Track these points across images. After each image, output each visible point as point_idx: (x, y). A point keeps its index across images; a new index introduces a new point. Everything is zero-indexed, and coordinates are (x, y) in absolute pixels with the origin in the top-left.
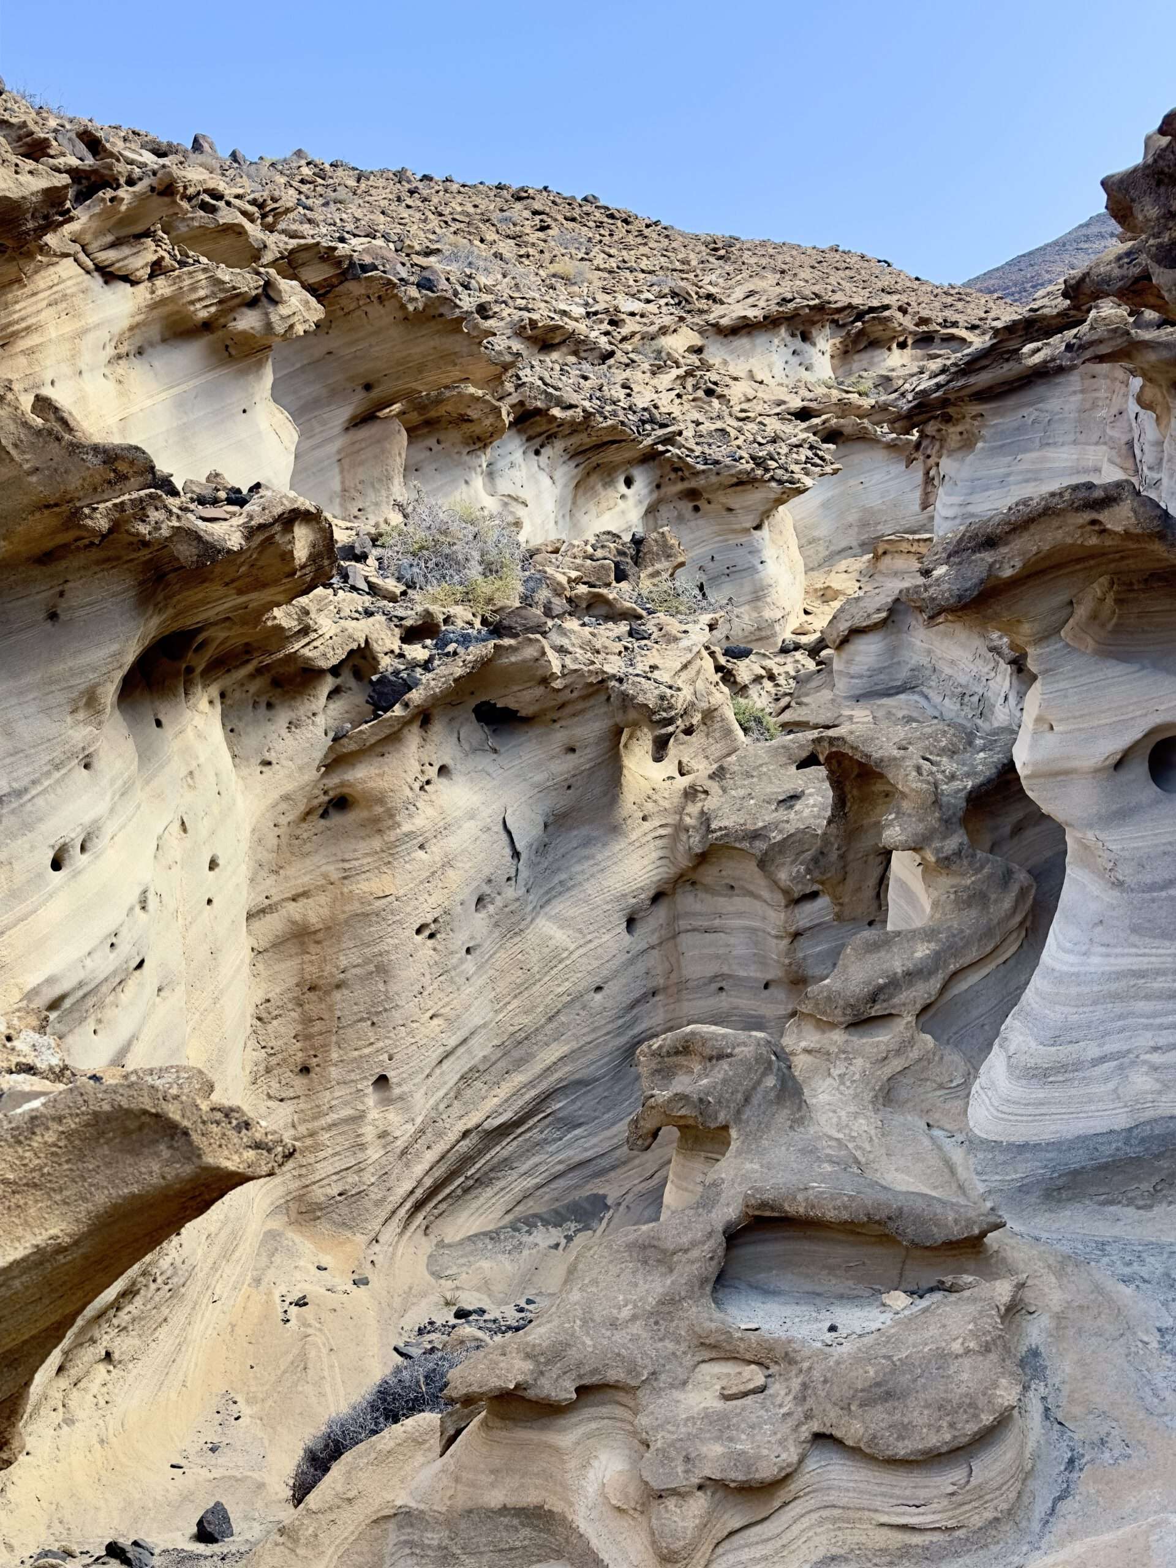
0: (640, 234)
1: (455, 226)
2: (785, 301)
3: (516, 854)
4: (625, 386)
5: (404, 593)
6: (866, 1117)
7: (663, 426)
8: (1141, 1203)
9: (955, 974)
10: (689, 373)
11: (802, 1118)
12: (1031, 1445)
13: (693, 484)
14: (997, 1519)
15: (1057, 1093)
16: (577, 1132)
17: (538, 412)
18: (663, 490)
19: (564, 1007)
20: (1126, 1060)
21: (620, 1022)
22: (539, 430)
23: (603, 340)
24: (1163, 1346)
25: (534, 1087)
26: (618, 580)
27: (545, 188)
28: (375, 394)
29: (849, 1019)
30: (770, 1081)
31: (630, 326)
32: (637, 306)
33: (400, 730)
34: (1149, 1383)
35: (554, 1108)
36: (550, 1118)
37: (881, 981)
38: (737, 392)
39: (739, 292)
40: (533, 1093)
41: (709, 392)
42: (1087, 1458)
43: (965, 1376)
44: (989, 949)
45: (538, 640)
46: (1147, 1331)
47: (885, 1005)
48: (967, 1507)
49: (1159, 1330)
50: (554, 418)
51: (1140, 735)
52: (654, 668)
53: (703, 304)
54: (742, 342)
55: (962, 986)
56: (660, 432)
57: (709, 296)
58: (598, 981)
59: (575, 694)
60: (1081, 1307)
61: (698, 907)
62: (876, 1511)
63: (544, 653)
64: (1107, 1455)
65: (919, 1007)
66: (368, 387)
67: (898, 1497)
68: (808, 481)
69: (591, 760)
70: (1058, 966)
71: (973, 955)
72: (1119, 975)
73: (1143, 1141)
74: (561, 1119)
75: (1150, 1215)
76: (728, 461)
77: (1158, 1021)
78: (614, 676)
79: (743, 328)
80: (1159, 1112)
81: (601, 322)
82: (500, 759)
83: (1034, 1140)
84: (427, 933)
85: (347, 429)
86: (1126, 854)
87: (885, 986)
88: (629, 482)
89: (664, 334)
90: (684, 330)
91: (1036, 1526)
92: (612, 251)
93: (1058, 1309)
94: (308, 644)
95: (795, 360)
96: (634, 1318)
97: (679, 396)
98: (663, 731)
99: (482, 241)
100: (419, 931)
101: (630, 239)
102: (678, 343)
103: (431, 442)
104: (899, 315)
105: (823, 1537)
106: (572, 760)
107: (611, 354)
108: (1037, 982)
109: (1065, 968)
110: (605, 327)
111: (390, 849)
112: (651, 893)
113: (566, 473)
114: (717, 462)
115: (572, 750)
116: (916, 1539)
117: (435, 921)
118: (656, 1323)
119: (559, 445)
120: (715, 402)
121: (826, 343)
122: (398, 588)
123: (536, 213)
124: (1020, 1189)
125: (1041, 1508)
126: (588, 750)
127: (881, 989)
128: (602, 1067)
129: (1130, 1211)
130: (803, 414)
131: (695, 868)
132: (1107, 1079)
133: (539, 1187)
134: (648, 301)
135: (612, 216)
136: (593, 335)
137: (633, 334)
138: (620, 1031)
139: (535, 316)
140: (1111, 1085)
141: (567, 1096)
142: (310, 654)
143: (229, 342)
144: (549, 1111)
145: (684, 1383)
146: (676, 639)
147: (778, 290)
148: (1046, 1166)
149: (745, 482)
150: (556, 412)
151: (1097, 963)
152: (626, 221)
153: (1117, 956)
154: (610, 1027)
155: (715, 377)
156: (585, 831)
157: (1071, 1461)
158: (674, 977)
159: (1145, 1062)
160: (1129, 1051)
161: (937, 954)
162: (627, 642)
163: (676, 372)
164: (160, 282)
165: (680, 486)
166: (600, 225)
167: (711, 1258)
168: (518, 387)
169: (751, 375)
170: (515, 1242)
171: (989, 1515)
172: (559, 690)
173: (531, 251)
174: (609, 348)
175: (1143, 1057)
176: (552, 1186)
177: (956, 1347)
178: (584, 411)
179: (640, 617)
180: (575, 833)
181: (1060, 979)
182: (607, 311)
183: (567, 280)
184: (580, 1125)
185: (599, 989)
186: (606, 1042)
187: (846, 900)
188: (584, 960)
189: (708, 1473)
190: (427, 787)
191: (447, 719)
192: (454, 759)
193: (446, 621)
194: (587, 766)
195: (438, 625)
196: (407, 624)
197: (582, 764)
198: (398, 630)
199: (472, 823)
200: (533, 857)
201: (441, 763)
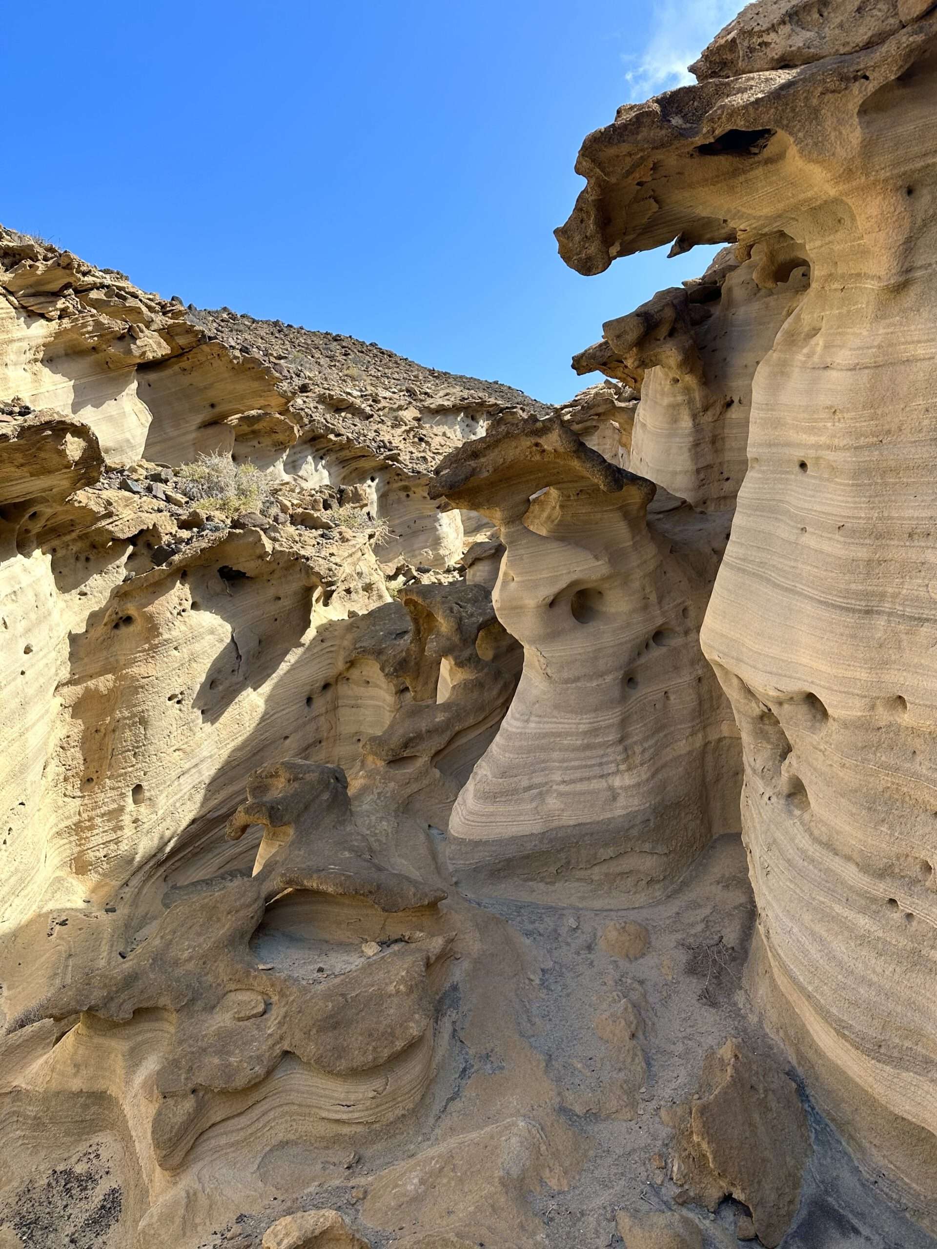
0: (396, 363)
1: (299, 348)
2: (464, 399)
3: (239, 657)
4: (376, 431)
5: (187, 503)
6: (388, 821)
7: (390, 450)
8: (549, 880)
9: (458, 733)
10: (411, 429)
11: (344, 820)
12: (438, 1058)
13: (406, 482)
14: (403, 1116)
15: (501, 809)
17: (322, 436)
18: (390, 486)
19: (264, 747)
20: (544, 789)
22: (323, 446)
23: (368, 408)
24: (543, 981)
26: (326, 509)
27: (350, 337)
28: (217, 410)
29: (390, 758)
30: (326, 796)
31: (383, 403)
32: (388, 394)
33: (167, 578)
34: (527, 1011)
37: (411, 735)
38: (435, 442)
39: (441, 393)
41: (421, 440)
42: (475, 1068)
43: (392, 1011)
44: (480, 719)
45: (257, 531)
46: (534, 972)
47: (412, 750)
48: (384, 1107)
49: (543, 970)
50: (331, 440)
51: (564, 586)
52: (332, 555)
53: (422, 397)
54: (441, 418)
55: (462, 741)
56: (388, 453)
57: (426, 393)
58: (286, 733)
59: (280, 565)
60: (492, 955)
61: (350, 693)
62: (320, 1108)
63: (260, 540)
64: (489, 1066)
65: (433, 752)
66: (212, 406)
67: (337, 1099)
69: (290, 605)
70: (510, 729)
71: (471, 721)
72: (545, 735)
73: (551, 841)
75: (553, 888)
76: (425, 472)
77: (565, 765)
78: (304, 556)
80: (562, 823)
81: (368, 400)
82: (233, 601)
83: (485, 838)
84: (176, 700)
85: (200, 428)
86: (554, 660)
87: (414, 738)
88: (372, 479)
89: (401, 410)
90: (411, 408)
91: (431, 1121)
92: (380, 369)
93: (475, 957)
94: (112, 523)
95: (467, 429)
96: (190, 959)
97: (404, 439)
98: (329, 589)
99: (312, 357)
100: (170, 699)
101: (391, 364)
102: (409, 414)
103: (256, 443)
104: (521, 412)
105: (283, 1126)
106: (278, 604)
107: (372, 416)
108: (498, 738)
109: (514, 730)
110: (370, 402)
111: (154, 648)
112: (323, 683)
113: (336, 470)
114: (419, 472)
115: (279, 598)
116: (346, 1130)
117: (182, 693)
118: (204, 963)
119: (333, 456)
120: (423, 445)
121: (483, 422)
122: (184, 500)
123: (343, 347)
124: (475, 870)
125: (437, 1107)
126: (289, 599)
127: (411, 740)
129: (542, 886)
131: (348, 669)
132: (532, 800)
133: (241, 854)
134: (394, 393)
135: (383, 353)
136: (363, 406)
137: (384, 408)
139: (332, 393)
140: (534, 805)
142: (113, 529)
143: (108, 360)
145: (213, 1007)
146: (348, 540)
147: (461, 393)
148: (491, 856)
150: (332, 436)
151: (532, 727)
152: (390, 356)
153: (545, 723)
155: (424, 432)
157: (464, 1070)
158: (333, 732)
159: (556, 790)
160: (546, 783)
161: (449, 719)
162: (319, 540)
163: (404, 428)
164: (66, 321)
165: (400, 484)
166: (375, 356)
167: (252, 917)
168: (310, 422)
169: (444, 434)
170: (222, 886)
171: (399, 1112)
172: (270, 562)
173: (337, 364)
174: (371, 413)
175: (555, 787)
177: (391, 988)
178: (348, 438)
179: (330, 528)
180: (278, 646)
181: (509, 737)
182: (371, 395)
183: (353, 379)
185: (286, 738)
187: (418, 689)
188: (279, 720)
189: (200, 1080)
190: (183, 613)
191: (200, 575)
192: (203, 598)
193: (208, 519)
194: (287, 608)
195: (203, 520)
196: (182, 518)
197: (284, 607)
198: (176, 522)
199: (212, 637)
200: (251, 659)
201: (193, 600)
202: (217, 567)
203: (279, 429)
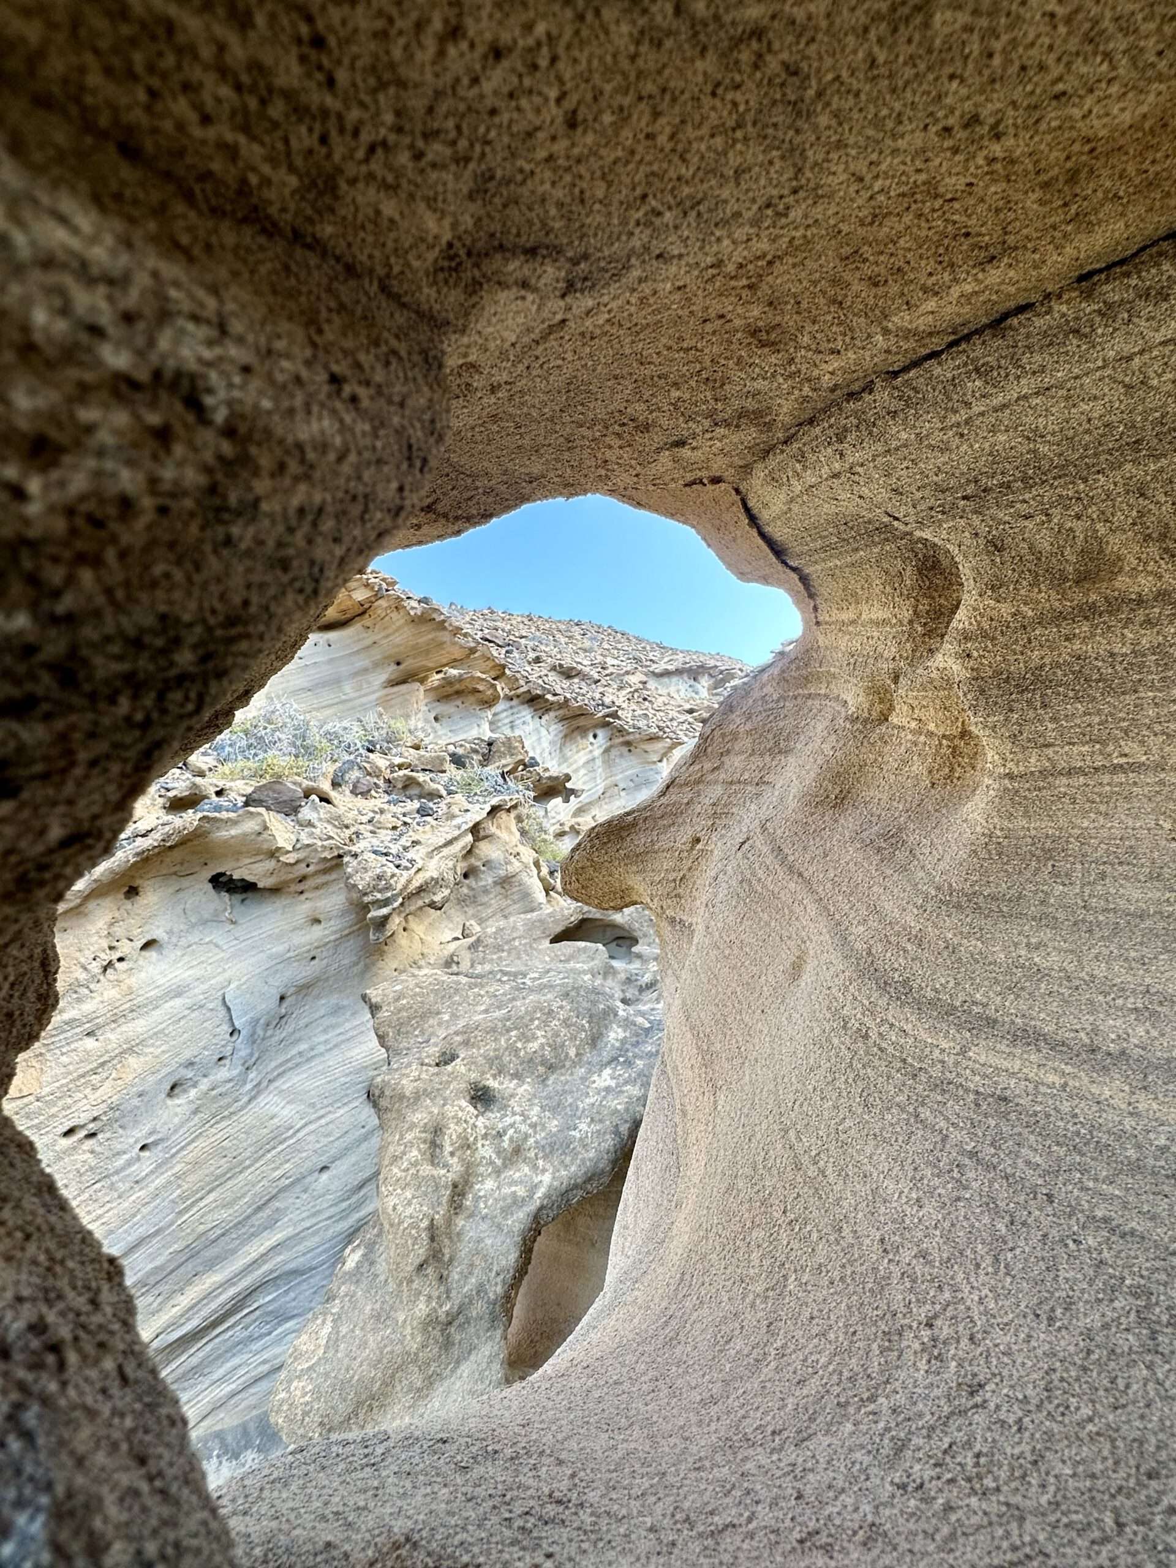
2: (686, 663)
4: (599, 693)
7: (608, 707)
10: (636, 691)
13: (628, 738)
16: (288, 1325)
18: (612, 741)
19: (279, 1192)
21: (345, 1205)
22: (540, 706)
23: (597, 674)
25: (234, 1284)
28: (403, 667)
35: (262, 1302)
36: (257, 1313)
38: (659, 700)
39: (666, 660)
40: (232, 1292)
41: (645, 700)
50: (548, 700)
53: (648, 663)
54: (666, 680)
56: (607, 710)
57: (651, 661)
58: (324, 1160)
59: (312, 868)
66: (398, 664)
68: (686, 739)
69: (335, 932)
74: (272, 1312)
76: (645, 728)
78: (350, 852)
79: (666, 674)
81: (597, 668)
82: (238, 931)
85: (385, 687)
88: (595, 736)
89: (628, 675)
90: (637, 673)
92: (612, 643)
95: (690, 688)
97: (628, 699)
99: (553, 637)
100: (68, 1133)
101: (622, 640)
102: (635, 678)
103: (459, 702)
106: (317, 931)
107: (599, 681)
110: (599, 670)
113: (556, 728)
114: (640, 729)
115: (318, 921)
117: (97, 1118)
119: (552, 714)
120: (647, 704)
121: (705, 682)
126: (332, 922)
128: (320, 1254)
130: (691, 711)
133: (233, 1395)
134: (622, 661)
135: (617, 632)
136: (592, 673)
137: (612, 673)
138: (344, 1215)
139: (563, 662)
141: (278, 1287)
144: (255, 1305)
146: (454, 817)
147: (683, 659)
149: (653, 738)
154: (333, 1210)
155: (649, 693)
156: (334, 999)
162: (410, 817)
163: (629, 690)
165: (621, 740)
168: (526, 683)
169: (667, 694)
172: (292, 865)
174: (598, 678)
176: (252, 1390)
178: (565, 697)
179: (439, 797)
180: (323, 1001)
182: (600, 663)
184: (293, 1317)
185: (324, 1168)
186: (327, 1228)
188: (311, 1138)
190: (118, 965)
191: (171, 890)
192: (170, 932)
193: (219, 793)
194: (332, 938)
195: (206, 797)
196: (171, 794)
197: (326, 936)
198: (161, 801)
199: (177, 1002)
200: (260, 1032)
201: (148, 937)
202: (209, 873)
203: (481, 687)
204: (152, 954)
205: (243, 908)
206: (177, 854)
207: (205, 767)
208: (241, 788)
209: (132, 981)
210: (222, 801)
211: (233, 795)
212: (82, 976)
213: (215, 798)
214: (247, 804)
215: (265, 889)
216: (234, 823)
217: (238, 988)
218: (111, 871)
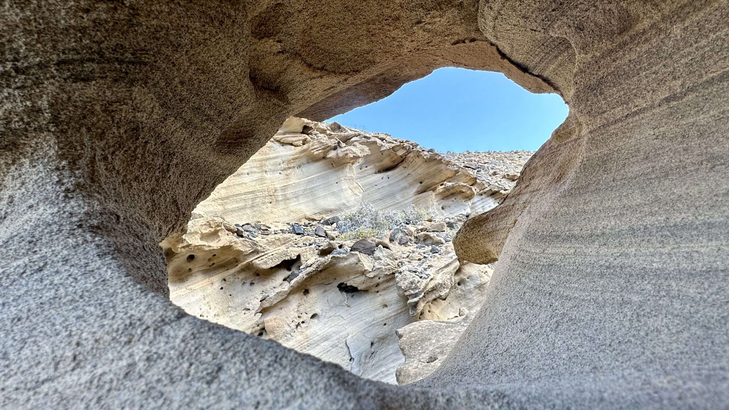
3: (352, 359)
17: (497, 192)
33: (287, 297)
45: (356, 254)
59: (381, 280)
66: (421, 183)
69: (394, 311)
78: (398, 271)
82: (352, 310)
85: (416, 195)
94: (259, 257)
98: (412, 301)
106: (386, 311)
115: (386, 306)
126: (392, 307)
142: (259, 262)
143: (333, 163)
164: (305, 145)
168: (489, 186)
172: (372, 278)
179: (442, 243)
180: (391, 346)
190: (302, 325)
191: (322, 291)
192: (322, 310)
193: (340, 247)
194: (393, 314)
195: (335, 249)
196: (320, 248)
197: (390, 313)
198: (317, 251)
199: (326, 343)
200: (363, 360)
201: (313, 313)
202: (337, 284)
203: (464, 190)
204: (315, 320)
205: (352, 300)
206: (323, 274)
207: (334, 236)
208: (349, 244)
209: (308, 332)
210: (341, 250)
211: (346, 247)
212: (288, 329)
213: (338, 249)
214: (351, 250)
215: (361, 290)
216: (346, 259)
217: (352, 337)
218: (297, 282)
